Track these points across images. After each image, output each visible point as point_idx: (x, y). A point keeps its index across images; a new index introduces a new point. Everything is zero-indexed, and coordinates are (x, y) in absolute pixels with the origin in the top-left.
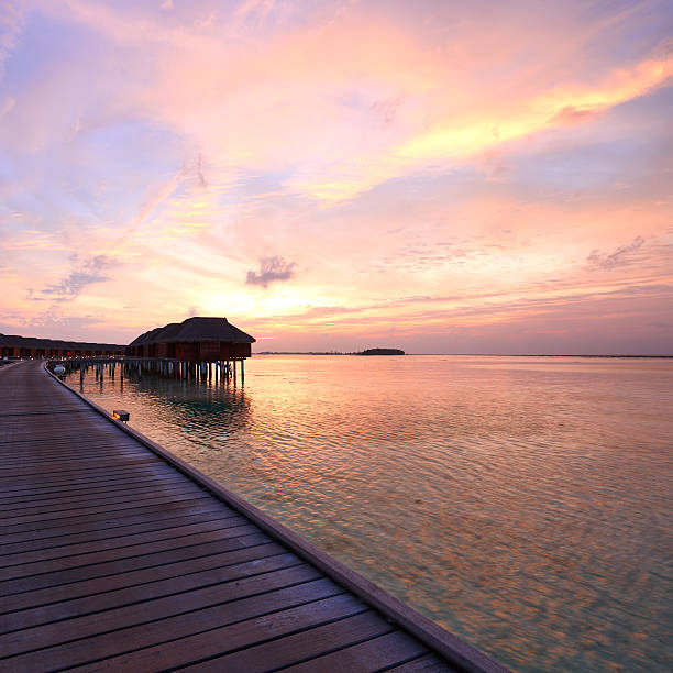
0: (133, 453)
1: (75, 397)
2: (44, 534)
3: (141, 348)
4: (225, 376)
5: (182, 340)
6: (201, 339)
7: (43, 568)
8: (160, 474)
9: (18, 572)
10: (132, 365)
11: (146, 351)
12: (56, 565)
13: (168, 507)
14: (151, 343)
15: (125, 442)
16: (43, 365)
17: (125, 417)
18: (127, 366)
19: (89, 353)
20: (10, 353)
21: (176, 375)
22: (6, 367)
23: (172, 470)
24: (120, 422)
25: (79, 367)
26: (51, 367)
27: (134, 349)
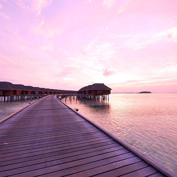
0: (79, 120)
1: (64, 105)
2: (56, 141)
3: (81, 92)
4: (104, 99)
5: (92, 89)
6: (97, 89)
7: (56, 150)
8: (86, 125)
9: (49, 151)
10: (79, 96)
11: (83, 92)
12: (59, 149)
13: (89, 134)
14: (84, 90)
15: (78, 116)
16: (55, 96)
17: (77, 110)
18: (78, 96)
19: (68, 93)
20: (47, 93)
21: (91, 98)
22: (46, 97)
23: (90, 124)
24: (76, 111)
25: (65, 97)
26: (58, 97)
27: (79, 92)
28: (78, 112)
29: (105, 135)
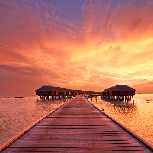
0: (106, 119)
1: (91, 104)
2: (86, 137)
3: (105, 93)
4: (128, 100)
5: (115, 91)
6: (121, 91)
7: (87, 146)
8: (113, 125)
9: (81, 146)
10: (103, 97)
11: (107, 94)
12: (90, 146)
13: (116, 134)
14: (108, 91)
15: (104, 116)
16: (84, 96)
17: (103, 110)
18: (102, 97)
19: (93, 94)
20: (76, 94)
21: (114, 99)
22: (76, 97)
23: (116, 125)
24: (102, 111)
25: (91, 97)
26: (85, 97)
27: (104, 93)
28: (104, 112)
29: (135, 139)
